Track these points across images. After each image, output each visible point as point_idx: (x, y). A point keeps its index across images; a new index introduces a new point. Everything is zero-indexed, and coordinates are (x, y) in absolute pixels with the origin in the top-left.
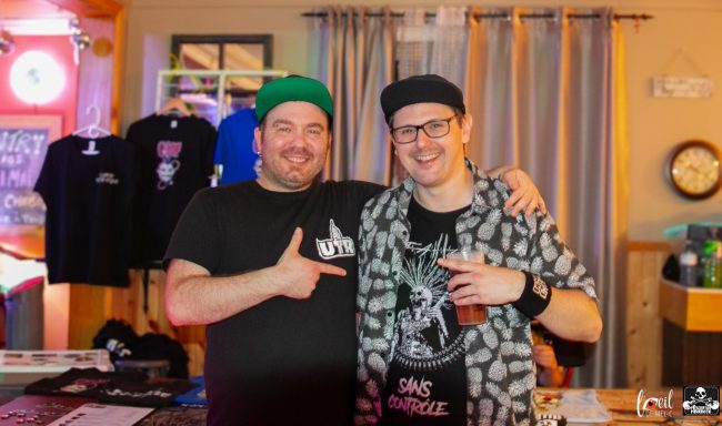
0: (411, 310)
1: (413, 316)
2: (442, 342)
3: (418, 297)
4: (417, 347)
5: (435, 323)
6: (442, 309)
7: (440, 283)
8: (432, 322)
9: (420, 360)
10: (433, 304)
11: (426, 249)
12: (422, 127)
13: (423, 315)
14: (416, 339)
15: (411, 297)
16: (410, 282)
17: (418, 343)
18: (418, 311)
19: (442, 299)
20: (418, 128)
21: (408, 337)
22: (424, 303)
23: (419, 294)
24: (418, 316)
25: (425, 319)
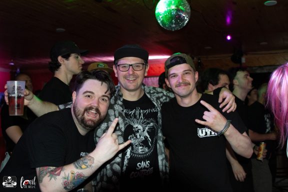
0: (135, 135)
1: (136, 137)
2: (150, 145)
3: (136, 129)
4: (141, 149)
5: (146, 138)
6: (148, 132)
7: (145, 122)
8: (145, 138)
9: (144, 154)
10: (144, 131)
11: (133, 112)
12: (132, 65)
13: (140, 136)
14: (140, 146)
15: (134, 129)
16: (132, 124)
17: (141, 147)
18: (138, 135)
19: (147, 128)
20: (130, 65)
21: (136, 146)
22: (140, 131)
23: (137, 128)
24: (138, 137)
25: (142, 137)
